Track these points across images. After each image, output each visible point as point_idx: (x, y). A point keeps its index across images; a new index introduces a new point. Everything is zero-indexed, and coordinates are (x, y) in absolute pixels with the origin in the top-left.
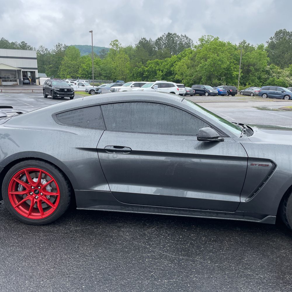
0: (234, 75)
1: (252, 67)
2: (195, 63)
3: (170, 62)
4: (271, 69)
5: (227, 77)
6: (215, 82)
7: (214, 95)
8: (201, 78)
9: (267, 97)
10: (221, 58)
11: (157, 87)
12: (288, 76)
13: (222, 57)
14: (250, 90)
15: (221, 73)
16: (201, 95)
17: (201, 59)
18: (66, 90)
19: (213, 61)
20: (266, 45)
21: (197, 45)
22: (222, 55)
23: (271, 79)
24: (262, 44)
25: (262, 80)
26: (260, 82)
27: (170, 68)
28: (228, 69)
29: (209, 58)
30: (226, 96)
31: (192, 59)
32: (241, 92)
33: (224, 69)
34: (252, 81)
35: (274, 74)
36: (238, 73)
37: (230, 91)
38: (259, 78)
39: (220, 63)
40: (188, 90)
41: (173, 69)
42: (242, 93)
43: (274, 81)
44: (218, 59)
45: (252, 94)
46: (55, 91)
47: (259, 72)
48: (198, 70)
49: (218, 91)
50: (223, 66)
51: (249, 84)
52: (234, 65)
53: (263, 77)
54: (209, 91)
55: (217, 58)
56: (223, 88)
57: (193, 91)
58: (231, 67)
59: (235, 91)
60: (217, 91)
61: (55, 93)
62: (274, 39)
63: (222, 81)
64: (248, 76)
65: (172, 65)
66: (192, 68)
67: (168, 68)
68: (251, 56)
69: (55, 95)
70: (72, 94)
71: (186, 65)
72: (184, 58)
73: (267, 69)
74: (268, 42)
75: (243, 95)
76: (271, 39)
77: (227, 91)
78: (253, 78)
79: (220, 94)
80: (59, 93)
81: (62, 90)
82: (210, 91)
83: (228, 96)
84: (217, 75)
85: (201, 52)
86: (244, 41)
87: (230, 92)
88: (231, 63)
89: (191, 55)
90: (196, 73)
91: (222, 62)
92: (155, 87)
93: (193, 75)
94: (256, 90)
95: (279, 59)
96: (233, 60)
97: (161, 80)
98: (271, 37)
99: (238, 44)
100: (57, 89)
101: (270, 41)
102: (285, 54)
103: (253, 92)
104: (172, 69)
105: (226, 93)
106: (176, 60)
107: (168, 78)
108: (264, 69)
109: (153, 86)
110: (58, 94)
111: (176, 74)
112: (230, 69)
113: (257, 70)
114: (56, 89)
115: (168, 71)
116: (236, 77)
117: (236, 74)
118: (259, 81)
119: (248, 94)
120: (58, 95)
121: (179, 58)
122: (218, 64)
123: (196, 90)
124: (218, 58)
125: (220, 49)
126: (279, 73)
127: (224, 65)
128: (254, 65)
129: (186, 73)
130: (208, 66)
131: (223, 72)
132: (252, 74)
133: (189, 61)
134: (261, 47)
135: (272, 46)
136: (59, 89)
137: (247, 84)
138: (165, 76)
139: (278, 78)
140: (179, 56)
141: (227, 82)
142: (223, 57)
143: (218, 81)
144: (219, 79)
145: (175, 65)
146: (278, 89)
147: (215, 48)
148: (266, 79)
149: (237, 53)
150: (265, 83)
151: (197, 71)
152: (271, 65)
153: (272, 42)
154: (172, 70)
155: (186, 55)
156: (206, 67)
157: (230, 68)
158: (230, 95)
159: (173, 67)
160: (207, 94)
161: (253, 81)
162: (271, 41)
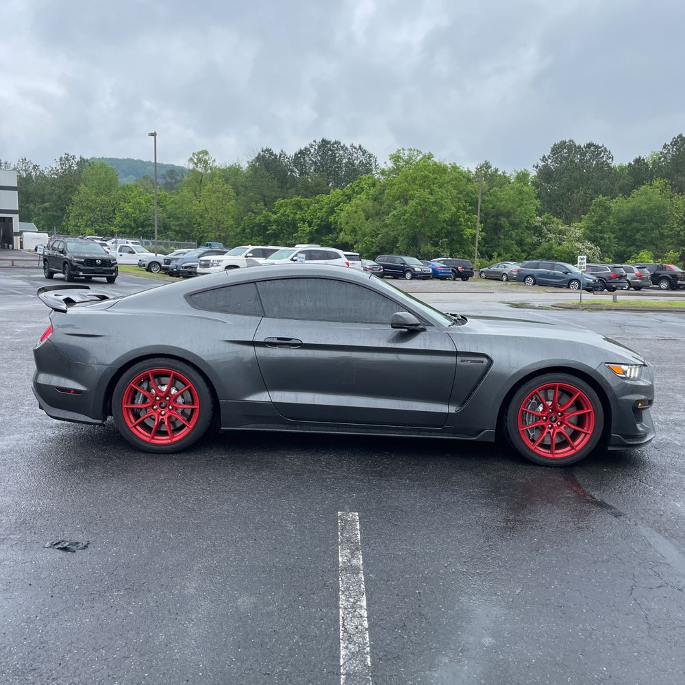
0: (466, 235)
1: (504, 219)
2: (382, 208)
3: (327, 204)
4: (545, 224)
5: (453, 239)
6: (426, 249)
7: (424, 277)
8: (395, 241)
9: (534, 284)
10: (439, 199)
11: (303, 258)
12: (579, 240)
13: (440, 197)
14: (500, 269)
15: (438, 230)
16: (396, 277)
17: (396, 198)
18: (99, 262)
19: (421, 205)
20: (533, 173)
21: (386, 169)
22: (440, 193)
23: (545, 245)
24: (525, 170)
25: (525, 248)
26: (523, 251)
27: (327, 217)
28: (453, 222)
29: (412, 197)
30: (449, 280)
31: (375, 200)
32: (482, 271)
33: (445, 221)
34: (504, 249)
35: (551, 236)
36: (475, 231)
37: (457, 269)
38: (520, 243)
39: (435, 208)
40: (368, 267)
41: (334, 219)
42: (483, 275)
43: (550, 249)
44: (432, 201)
45: (504, 278)
46: (74, 264)
47: (520, 230)
48: (388, 222)
49: (433, 270)
50: (443, 216)
51: (499, 255)
52: (467, 213)
53: (529, 240)
54: (413, 269)
55: (428, 198)
56: (444, 264)
57: (380, 269)
58: (460, 217)
59: (469, 270)
60: (431, 270)
61: (74, 268)
62: (550, 161)
63: (441, 247)
64: (496, 237)
65: (332, 211)
66: (377, 218)
67: (322, 218)
68: (501, 195)
69: (75, 273)
70: (112, 271)
71: (364, 211)
72: (359, 196)
73: (537, 224)
74: (537, 167)
75: (486, 278)
76: (544, 159)
77: (452, 270)
78: (508, 242)
79: (436, 275)
80: (82, 267)
81: (90, 262)
82: (416, 269)
83: (454, 280)
84: (429, 234)
85: (395, 184)
86: (487, 163)
87: (459, 271)
88: (459, 209)
89: (372, 191)
90: (385, 230)
91: (441, 208)
92: (300, 258)
93: (379, 234)
94: (512, 267)
95: (561, 203)
96: (464, 204)
97: (308, 244)
98: (544, 157)
99: (473, 171)
100: (79, 260)
101: (541, 164)
102: (573, 192)
103: (507, 273)
104: (332, 219)
105: (450, 273)
106: (340, 200)
107: (323, 238)
108: (530, 224)
109: (294, 256)
110: (81, 270)
111: (341, 230)
112: (458, 223)
113: (515, 226)
114: (75, 259)
115: (323, 223)
116: (470, 240)
117: (471, 234)
118: (520, 250)
119: (497, 277)
120: (81, 274)
121: (347, 196)
122: (432, 212)
123: (385, 267)
124: (432, 199)
125: (436, 179)
126: (561, 232)
127: (444, 214)
128: (508, 215)
129: (363, 228)
130: (411, 215)
131: (443, 228)
132: (506, 234)
133: (370, 203)
134: (522, 177)
135: (546, 174)
136: (83, 260)
137: (495, 254)
138: (316, 235)
139: (560, 244)
140: (348, 191)
141: (451, 249)
142: (442, 196)
143: (433, 248)
144: (436, 244)
145: (338, 211)
146: (556, 266)
147: (426, 177)
148: (534, 245)
149: (473, 190)
150: (534, 254)
151: (386, 226)
152: (543, 216)
153: (546, 167)
154: (331, 222)
155: (362, 189)
156: (405, 217)
157: (458, 221)
158: (457, 279)
159: (335, 214)
160: (408, 275)
161: (507, 249)
162: (543, 164)
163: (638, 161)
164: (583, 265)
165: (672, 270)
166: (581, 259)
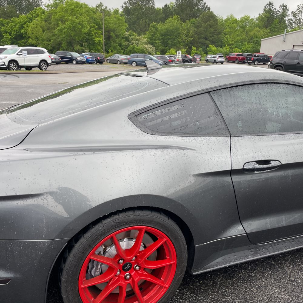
0: (96, 41)
1: (112, 33)
2: (51, 25)
3: (19, 23)
4: (130, 36)
5: (89, 43)
6: (77, 48)
7: (82, 63)
8: (60, 44)
9: (137, 65)
10: (81, 21)
11: (26, 53)
12: (146, 44)
13: (81, 20)
14: (116, 58)
15: (82, 38)
16: (67, 63)
17: (57, 20)
19: (72, 24)
20: (121, 10)
21: (50, 4)
22: (82, 18)
23: (131, 46)
24: (117, 8)
25: (123, 48)
26: (122, 49)
27: (20, 30)
28: (89, 34)
29: (67, 20)
30: (94, 64)
31: (46, 21)
32: (108, 59)
33: (85, 33)
34: (114, 48)
35: (133, 41)
36: (101, 39)
37: (97, 58)
38: (120, 45)
39: (80, 26)
40: (53, 58)
41: (24, 31)
42: (108, 61)
43: (134, 48)
44: (78, 22)
45: (119, 62)
47: (120, 39)
48: (56, 33)
49: (86, 59)
50: (84, 31)
51: (112, 51)
52: (95, 29)
53: (124, 44)
54: (77, 59)
55: (76, 21)
56: (90, 55)
57: (59, 59)
58: (92, 32)
59: (103, 59)
60: (85, 59)
62: (128, 4)
63: (84, 47)
64: (109, 42)
65: (22, 27)
66: (48, 31)
67: (17, 31)
68: (110, 21)
71: (41, 27)
72: (37, 19)
73: (126, 36)
74: (122, 7)
75: (110, 63)
76: (125, 3)
77: (95, 59)
78: (115, 44)
79: (88, 62)
82: (78, 59)
83: (96, 64)
84: (78, 40)
85: (57, 13)
86: (101, 4)
87: (98, 60)
88: (91, 27)
89: (43, 16)
90: (54, 37)
91: (83, 26)
93: (51, 40)
94: (122, 57)
95: (135, 26)
96: (93, 25)
97: (11, 45)
98: (125, 2)
99: (95, 7)
101: (124, 5)
102: (140, 20)
103: (120, 60)
104: (22, 31)
106: (26, 21)
107: (19, 42)
108: (123, 36)
111: (29, 37)
112: (91, 35)
113: (117, 36)
115: (18, 34)
116: (98, 43)
117: (98, 40)
118: (120, 48)
119: (115, 62)
121: (29, 18)
122: (78, 28)
123: (62, 57)
124: (77, 21)
125: (78, 11)
126: (137, 40)
127: (85, 30)
128: (114, 31)
129: (42, 37)
130: (68, 29)
131: (84, 37)
132: (113, 40)
133: (44, 23)
134: (116, 12)
135: (127, 11)
137: (110, 51)
138: (14, 40)
139: (138, 46)
140: (30, 16)
141: (89, 48)
142: (82, 20)
143: (81, 48)
144: (81, 45)
145: (26, 27)
146: (146, 57)
147: (72, 9)
148: (126, 46)
149: (97, 18)
150: (127, 51)
151: (54, 35)
152: (129, 32)
153: (126, 7)
154: (23, 33)
155: (38, 15)
156: (65, 31)
157: (91, 33)
158: (98, 63)
159: (24, 29)
160: (74, 62)
161: (115, 48)
162: (125, 6)
163: (166, 6)
164: (180, 56)
165: (189, 57)
166: (178, 53)
